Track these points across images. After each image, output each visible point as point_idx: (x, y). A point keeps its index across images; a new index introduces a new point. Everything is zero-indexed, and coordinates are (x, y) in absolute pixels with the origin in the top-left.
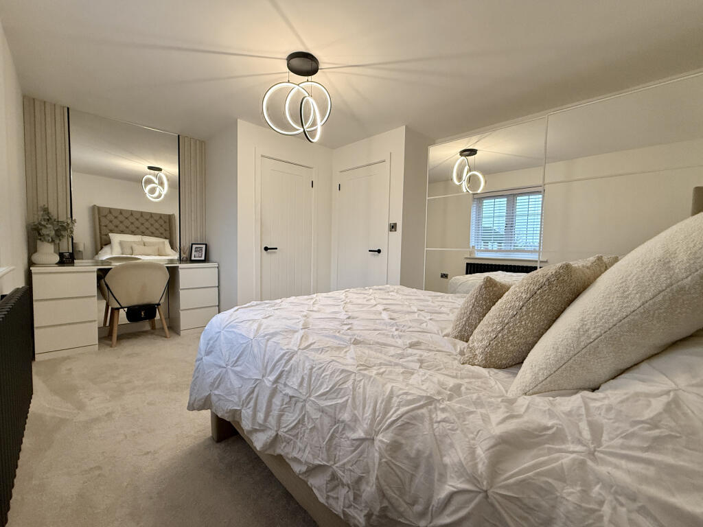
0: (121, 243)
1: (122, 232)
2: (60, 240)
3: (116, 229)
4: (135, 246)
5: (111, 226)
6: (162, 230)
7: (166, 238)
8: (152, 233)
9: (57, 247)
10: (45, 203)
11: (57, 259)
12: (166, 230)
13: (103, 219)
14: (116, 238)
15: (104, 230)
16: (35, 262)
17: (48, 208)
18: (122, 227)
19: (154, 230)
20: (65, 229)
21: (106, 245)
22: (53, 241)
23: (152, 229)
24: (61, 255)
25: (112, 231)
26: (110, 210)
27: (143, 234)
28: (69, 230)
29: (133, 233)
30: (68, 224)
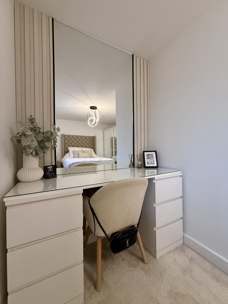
0: (73, 152)
1: (73, 146)
2: (44, 152)
3: (71, 145)
4: (80, 153)
5: (69, 144)
6: (90, 144)
7: (92, 148)
8: (86, 146)
9: (42, 160)
10: (33, 114)
11: (41, 173)
12: (91, 144)
13: (66, 140)
14: (71, 149)
15: (66, 146)
16: (20, 180)
17: (34, 119)
18: (73, 144)
19: (87, 145)
20: (49, 140)
21: (67, 153)
22: (37, 154)
23: (86, 144)
24: (45, 169)
25: (69, 146)
26: (69, 136)
27: (82, 146)
28: (52, 141)
29: (78, 146)
30: (52, 133)
